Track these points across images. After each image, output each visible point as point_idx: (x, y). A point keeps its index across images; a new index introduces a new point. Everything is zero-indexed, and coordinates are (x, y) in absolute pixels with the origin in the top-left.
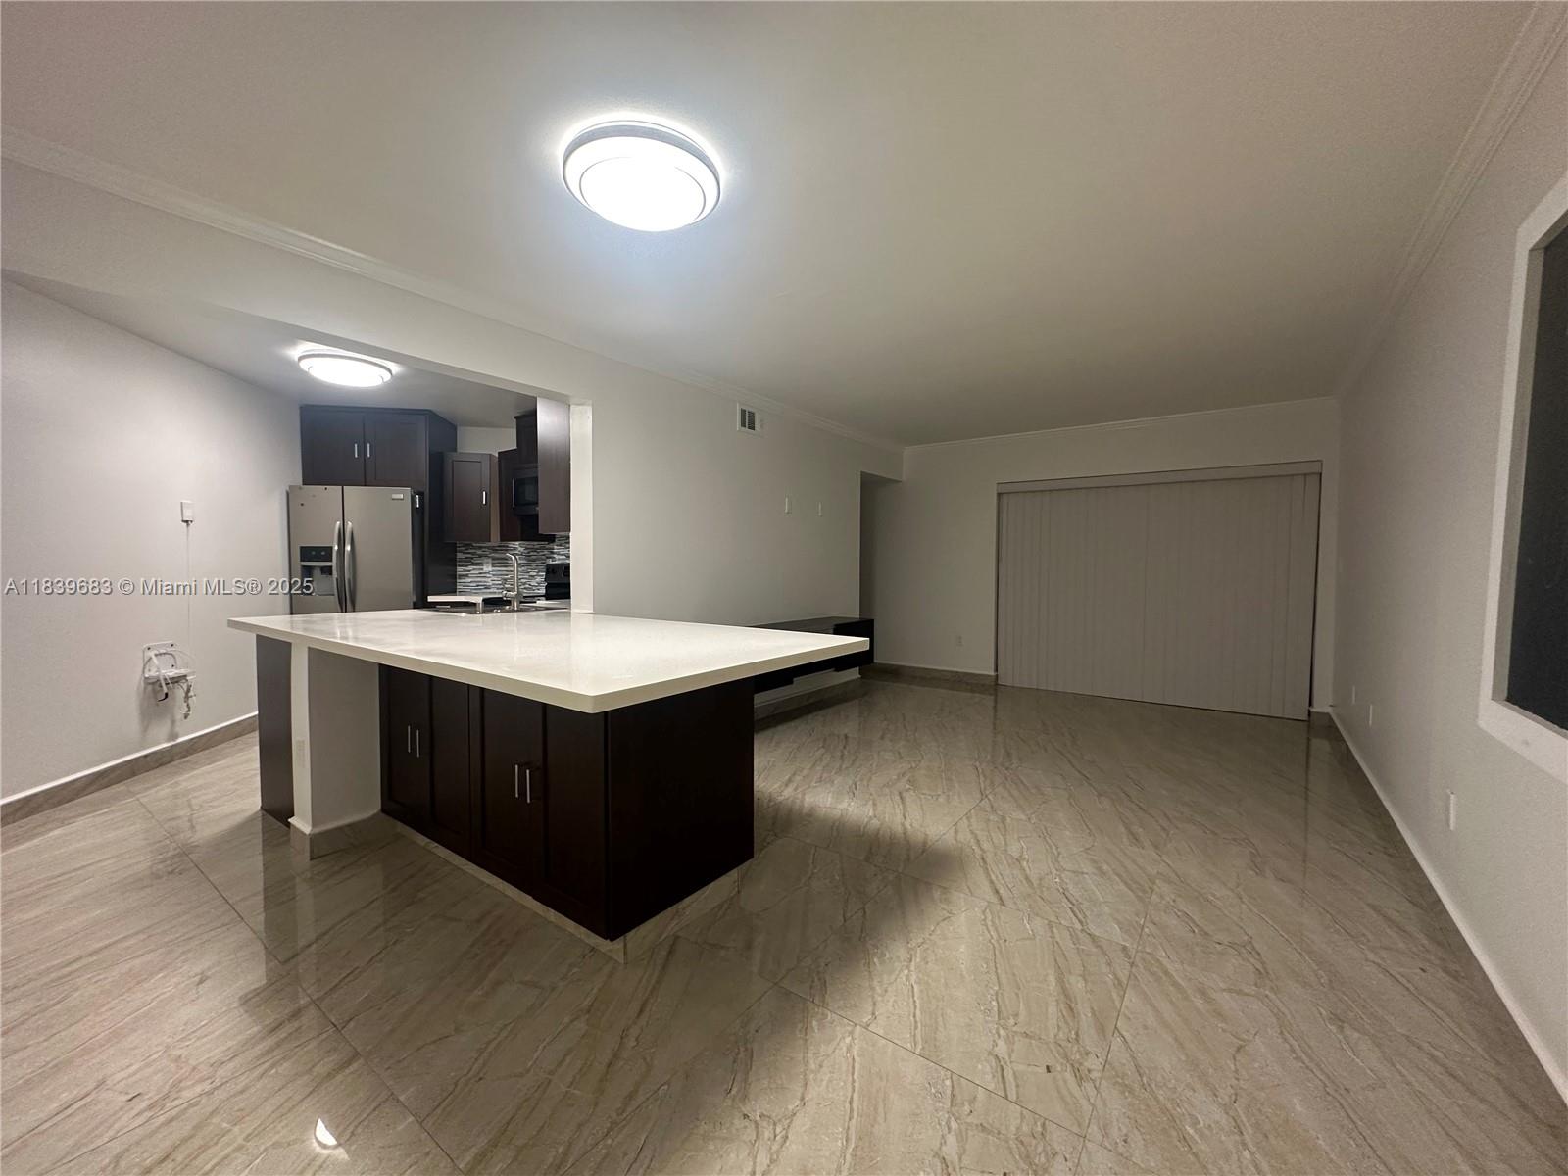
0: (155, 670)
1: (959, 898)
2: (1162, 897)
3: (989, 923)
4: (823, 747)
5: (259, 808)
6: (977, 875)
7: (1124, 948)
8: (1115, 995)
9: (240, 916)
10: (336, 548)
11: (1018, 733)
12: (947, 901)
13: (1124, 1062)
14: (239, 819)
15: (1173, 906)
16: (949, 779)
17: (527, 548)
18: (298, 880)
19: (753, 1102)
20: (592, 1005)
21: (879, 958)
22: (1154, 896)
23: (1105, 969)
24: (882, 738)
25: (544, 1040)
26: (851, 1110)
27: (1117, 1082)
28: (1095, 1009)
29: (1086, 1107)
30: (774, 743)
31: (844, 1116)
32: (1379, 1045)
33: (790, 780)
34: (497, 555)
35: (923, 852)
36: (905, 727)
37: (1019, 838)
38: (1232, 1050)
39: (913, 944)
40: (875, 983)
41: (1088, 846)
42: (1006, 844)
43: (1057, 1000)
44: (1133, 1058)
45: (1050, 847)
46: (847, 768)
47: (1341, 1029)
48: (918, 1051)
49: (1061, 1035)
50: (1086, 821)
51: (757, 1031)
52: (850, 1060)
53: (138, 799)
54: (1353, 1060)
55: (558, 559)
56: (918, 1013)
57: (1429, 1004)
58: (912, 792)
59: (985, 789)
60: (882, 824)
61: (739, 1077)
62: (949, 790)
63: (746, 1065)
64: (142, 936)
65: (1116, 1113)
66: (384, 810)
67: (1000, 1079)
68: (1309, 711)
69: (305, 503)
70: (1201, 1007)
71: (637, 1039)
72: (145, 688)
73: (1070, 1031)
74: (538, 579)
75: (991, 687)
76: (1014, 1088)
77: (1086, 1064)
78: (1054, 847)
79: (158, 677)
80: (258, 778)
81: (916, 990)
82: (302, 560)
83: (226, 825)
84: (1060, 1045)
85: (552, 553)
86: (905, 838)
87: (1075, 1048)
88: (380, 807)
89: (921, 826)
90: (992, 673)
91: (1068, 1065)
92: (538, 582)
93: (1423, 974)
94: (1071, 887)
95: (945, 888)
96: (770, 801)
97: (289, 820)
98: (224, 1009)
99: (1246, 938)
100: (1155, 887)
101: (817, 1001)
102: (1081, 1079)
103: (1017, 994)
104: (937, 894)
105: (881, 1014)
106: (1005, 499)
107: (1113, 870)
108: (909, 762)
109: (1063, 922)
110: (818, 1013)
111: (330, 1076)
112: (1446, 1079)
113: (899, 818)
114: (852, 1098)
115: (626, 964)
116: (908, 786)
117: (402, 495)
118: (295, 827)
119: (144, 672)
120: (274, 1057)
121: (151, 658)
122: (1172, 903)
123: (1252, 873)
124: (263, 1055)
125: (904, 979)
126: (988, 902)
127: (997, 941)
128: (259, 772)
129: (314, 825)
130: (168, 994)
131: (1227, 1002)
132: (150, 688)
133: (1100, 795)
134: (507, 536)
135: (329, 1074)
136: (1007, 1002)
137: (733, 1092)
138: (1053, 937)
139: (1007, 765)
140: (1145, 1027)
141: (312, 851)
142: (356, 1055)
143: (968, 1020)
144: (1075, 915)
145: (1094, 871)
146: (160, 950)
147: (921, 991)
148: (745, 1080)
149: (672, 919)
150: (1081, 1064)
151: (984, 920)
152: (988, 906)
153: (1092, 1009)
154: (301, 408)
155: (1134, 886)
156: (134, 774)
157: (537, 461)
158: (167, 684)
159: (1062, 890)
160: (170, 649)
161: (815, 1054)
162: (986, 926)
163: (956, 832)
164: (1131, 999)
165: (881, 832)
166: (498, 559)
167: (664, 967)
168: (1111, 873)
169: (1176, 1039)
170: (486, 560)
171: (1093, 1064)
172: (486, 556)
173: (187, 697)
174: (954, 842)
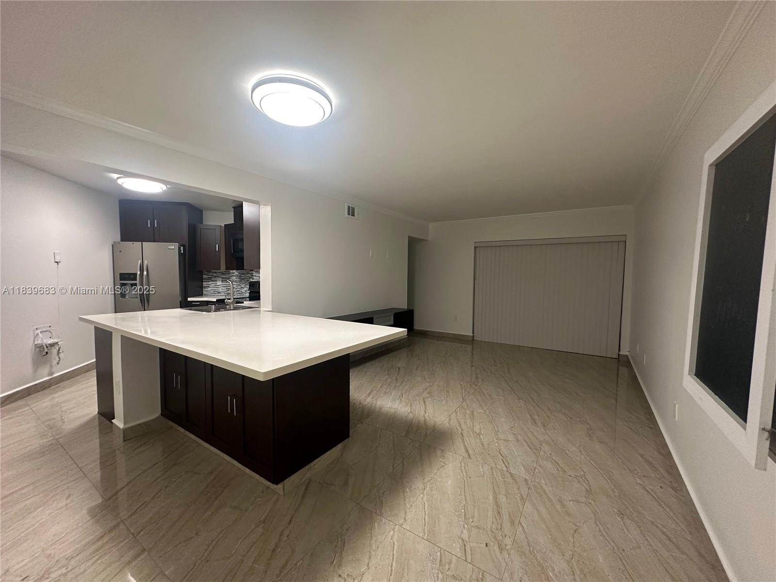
0: (41, 340)
1: (449, 455)
2: (545, 453)
3: (463, 468)
4: (387, 375)
5: (97, 413)
6: (458, 443)
7: (526, 480)
8: (520, 504)
9: (85, 474)
10: (139, 273)
11: (482, 366)
12: (443, 457)
13: (522, 540)
14: (86, 419)
15: (550, 457)
16: (448, 392)
17: (240, 273)
18: (117, 452)
19: (344, 568)
20: (266, 518)
21: (409, 489)
22: (542, 452)
23: (517, 491)
24: (417, 369)
25: (241, 538)
26: (392, 570)
27: (518, 550)
28: (511, 512)
29: (504, 565)
30: (363, 373)
31: (388, 573)
32: (639, 527)
33: (370, 394)
34: (224, 276)
35: (433, 430)
36: (428, 363)
37: (480, 423)
38: (572, 532)
39: (426, 480)
40: (406, 502)
41: (512, 426)
42: (473, 426)
43: (493, 509)
44: (527, 538)
45: (494, 427)
46: (399, 386)
47: (622, 518)
48: (425, 538)
49: (494, 526)
50: (512, 413)
51: (347, 530)
52: (392, 544)
53: (31, 409)
54: (627, 535)
55: (255, 279)
56: (426, 517)
57: (662, 504)
58: (429, 399)
59: (465, 396)
60: (414, 417)
61: (337, 555)
62: (447, 397)
63: (341, 548)
64: (31, 487)
65: (517, 567)
66: (162, 414)
67: (464, 550)
68: (619, 354)
69: (122, 251)
70: (560, 510)
71: (288, 536)
72: (35, 349)
73: (498, 525)
74: (245, 289)
75: (471, 341)
76: (470, 555)
77: (504, 541)
78: (496, 427)
79: (42, 343)
80: (96, 396)
81: (426, 506)
82: (120, 280)
83: (78, 423)
84: (493, 532)
85: (252, 276)
86: (425, 423)
87: (500, 534)
88: (160, 413)
89: (433, 417)
90: (471, 335)
91: (496, 543)
92: (245, 291)
93: (661, 489)
94: (502, 448)
95: (442, 450)
96: (359, 405)
97: (112, 421)
98: (75, 527)
99: (582, 473)
100: (542, 447)
101: (378, 513)
102: (502, 549)
103: (474, 506)
104: (439, 453)
105: (408, 519)
106: (478, 249)
107: (523, 439)
108: (429, 382)
109: (498, 467)
110: (378, 519)
111: (129, 563)
112: (667, 542)
113: (422, 412)
114: (392, 564)
115: (284, 495)
116: (428, 395)
117: (174, 247)
118: (115, 424)
119: (34, 341)
120: (100, 553)
121: (38, 334)
122: (549, 456)
123: (587, 439)
124: (94, 552)
125: (421, 499)
126: (463, 457)
127: (466, 478)
128: (96, 392)
129: (125, 423)
130: (44, 520)
131: (571, 506)
132: (38, 349)
133: (519, 399)
134: (229, 268)
135: (129, 561)
136: (469, 510)
137: (334, 563)
138: (493, 475)
139: (476, 383)
140: (533, 521)
141: (124, 437)
142: (144, 550)
143: (450, 520)
144: (504, 463)
145: (514, 440)
146: (41, 495)
147: (429, 506)
148: (341, 556)
149: (308, 471)
150: (502, 542)
151: (461, 467)
152: (463, 459)
153: (509, 512)
154: (119, 201)
155: (533, 447)
156: (29, 395)
157: (243, 230)
158: (47, 347)
159: (498, 450)
160: (48, 329)
161: (375, 541)
162: (462, 470)
163: (450, 420)
164: (528, 507)
165: (413, 420)
166: (224, 278)
167: (303, 496)
168: (522, 440)
169: (547, 527)
170: (218, 279)
171: (508, 541)
172: (219, 277)
173: (58, 353)
174: (448, 425)
